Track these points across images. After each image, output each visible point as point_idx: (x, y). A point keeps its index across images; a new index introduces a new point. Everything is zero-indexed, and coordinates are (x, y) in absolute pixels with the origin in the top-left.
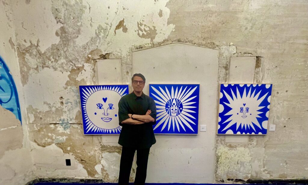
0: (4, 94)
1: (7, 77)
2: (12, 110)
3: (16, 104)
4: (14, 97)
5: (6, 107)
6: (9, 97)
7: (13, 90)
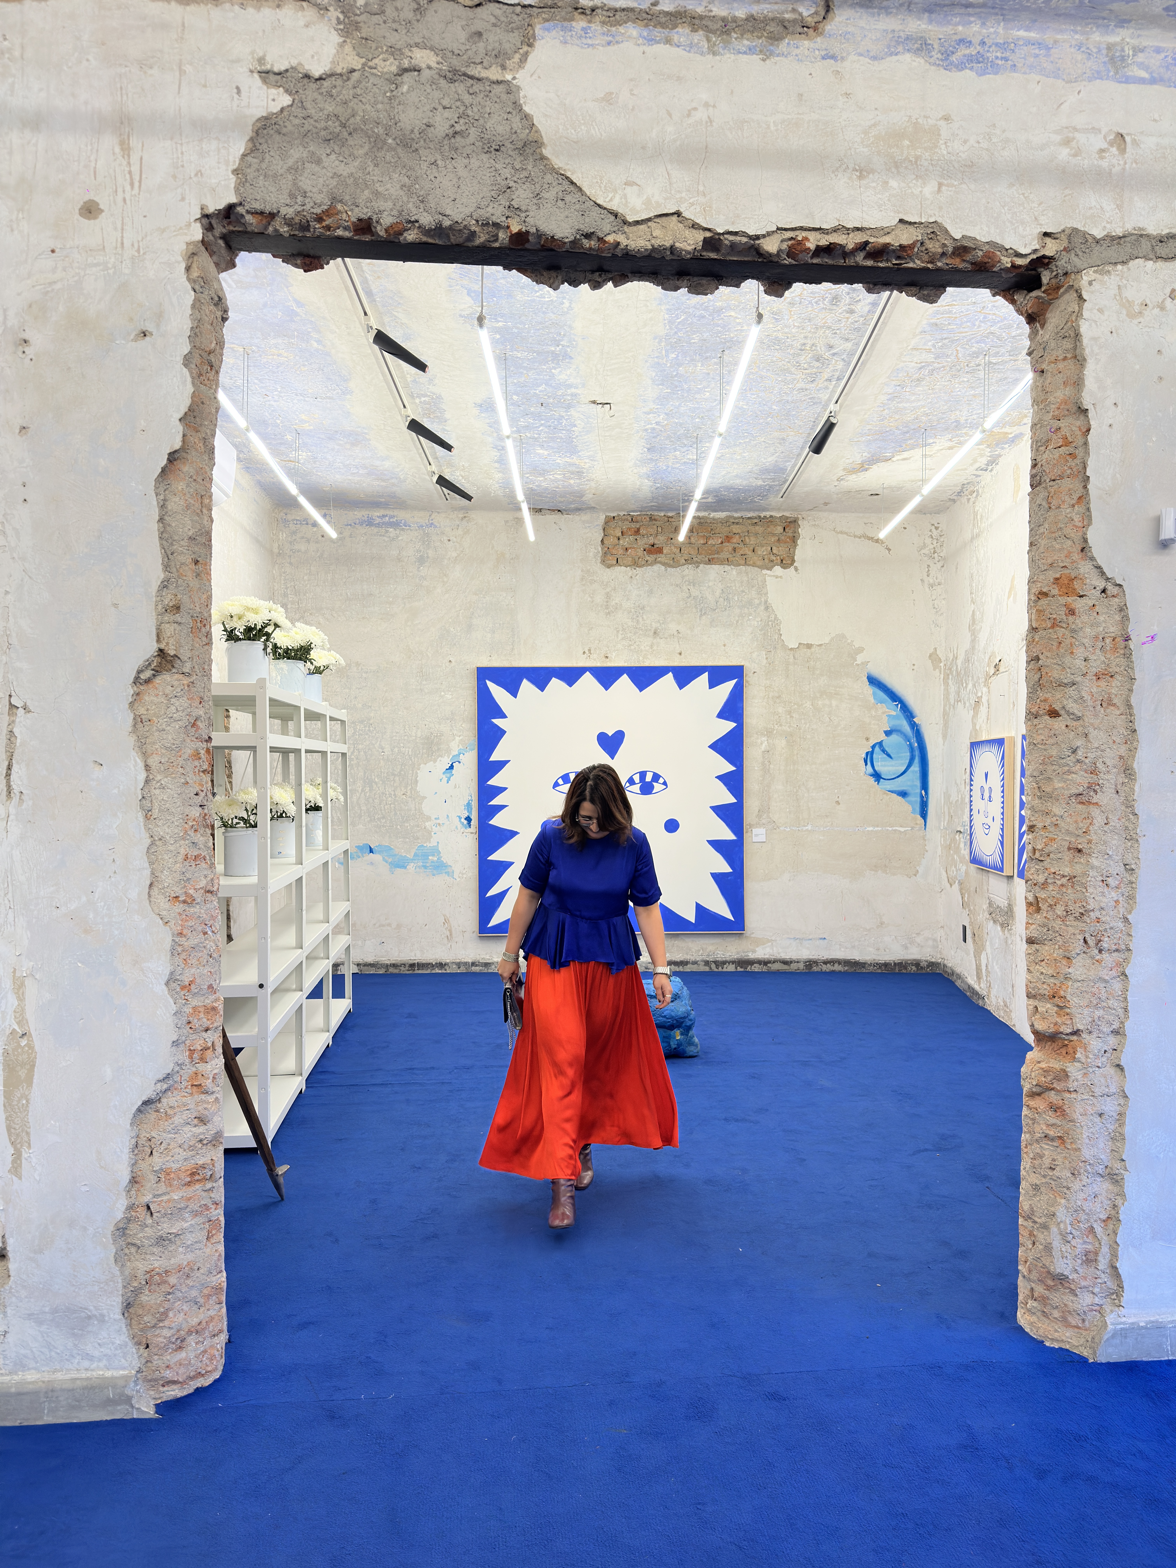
0: (892, 762)
1: (907, 728)
2: (903, 794)
3: (918, 783)
4: (916, 768)
5: (889, 787)
6: (903, 768)
7: (917, 753)
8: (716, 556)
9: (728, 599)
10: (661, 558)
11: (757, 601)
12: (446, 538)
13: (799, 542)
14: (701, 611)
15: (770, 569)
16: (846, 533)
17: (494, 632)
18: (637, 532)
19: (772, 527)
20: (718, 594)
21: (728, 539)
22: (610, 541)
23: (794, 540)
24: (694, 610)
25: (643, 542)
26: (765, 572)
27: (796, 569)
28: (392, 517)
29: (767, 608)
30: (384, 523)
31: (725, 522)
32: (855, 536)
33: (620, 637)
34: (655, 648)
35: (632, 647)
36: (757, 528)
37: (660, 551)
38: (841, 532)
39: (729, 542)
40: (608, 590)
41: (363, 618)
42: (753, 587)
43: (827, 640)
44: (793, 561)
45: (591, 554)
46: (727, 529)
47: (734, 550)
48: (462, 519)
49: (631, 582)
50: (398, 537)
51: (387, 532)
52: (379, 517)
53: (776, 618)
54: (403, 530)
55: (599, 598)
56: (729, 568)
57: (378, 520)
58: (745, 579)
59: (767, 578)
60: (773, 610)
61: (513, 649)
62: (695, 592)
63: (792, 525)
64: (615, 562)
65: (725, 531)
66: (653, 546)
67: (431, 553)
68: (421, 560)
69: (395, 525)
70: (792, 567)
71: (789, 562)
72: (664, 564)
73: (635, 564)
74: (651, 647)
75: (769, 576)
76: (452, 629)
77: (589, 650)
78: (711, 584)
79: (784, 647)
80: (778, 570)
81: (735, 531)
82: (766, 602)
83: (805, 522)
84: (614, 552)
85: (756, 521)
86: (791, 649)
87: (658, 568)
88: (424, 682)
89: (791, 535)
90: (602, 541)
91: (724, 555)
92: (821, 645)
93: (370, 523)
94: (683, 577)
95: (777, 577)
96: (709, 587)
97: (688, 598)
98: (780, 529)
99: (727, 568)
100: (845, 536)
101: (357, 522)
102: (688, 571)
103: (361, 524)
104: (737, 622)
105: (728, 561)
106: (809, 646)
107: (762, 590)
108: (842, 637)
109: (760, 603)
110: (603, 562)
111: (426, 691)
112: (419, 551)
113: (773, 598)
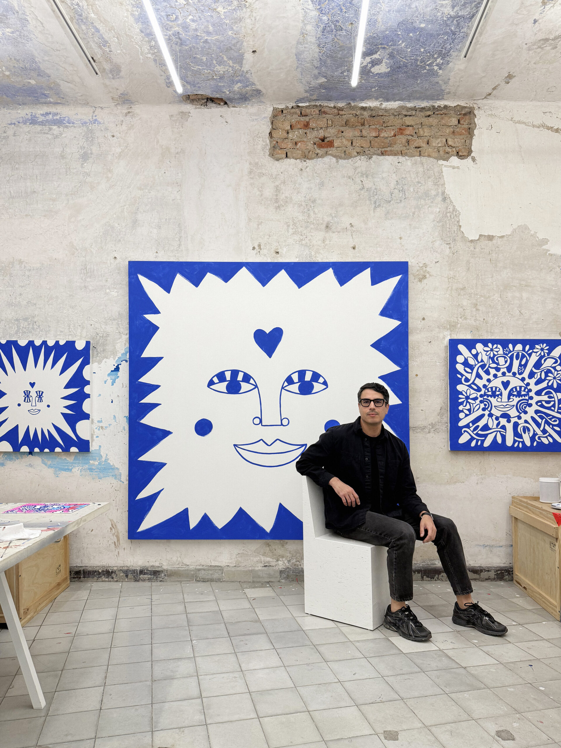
8: (389, 149)
9: (403, 191)
10: (332, 151)
11: (433, 193)
12: (109, 134)
13: (476, 132)
14: (375, 203)
15: (447, 159)
16: (524, 123)
17: (160, 228)
18: (307, 125)
19: (446, 118)
20: (392, 185)
21: (401, 131)
22: (279, 134)
23: (470, 132)
24: (368, 202)
25: (314, 135)
26: (441, 162)
27: (474, 159)
28: (57, 114)
29: (444, 199)
30: (47, 121)
31: (398, 113)
32: (534, 126)
33: (291, 231)
34: (327, 242)
35: (303, 242)
36: (431, 119)
37: (331, 144)
38: (519, 122)
39: (402, 134)
40: (277, 183)
41: (26, 215)
42: (429, 178)
43: (508, 232)
44: (470, 152)
45: (259, 147)
46: (400, 121)
47: (408, 142)
48: (126, 115)
49: (301, 175)
50: (61, 134)
51: (50, 129)
52: (42, 115)
53: (454, 210)
54: (67, 127)
55: (268, 192)
56: (404, 158)
57: (41, 118)
58: (421, 169)
59: (444, 169)
60: (451, 202)
61: (180, 245)
62: (368, 184)
63: (467, 117)
64: (284, 156)
65: (398, 122)
66: (323, 140)
67: (95, 149)
68: (85, 157)
69: (59, 122)
70: (470, 158)
71: (465, 154)
72: (335, 156)
73: (305, 157)
74: (324, 241)
75: (446, 166)
76: (116, 225)
77: (259, 246)
78: (384, 175)
79: (464, 238)
80: (454, 160)
81: (408, 123)
82: (443, 193)
83: (481, 112)
84: (283, 146)
85: (429, 113)
86: (472, 241)
87: (328, 159)
88: (88, 280)
89: (466, 126)
90: (270, 133)
91: (397, 148)
92: (502, 237)
93: (33, 121)
94: (356, 169)
95: (454, 168)
96: (383, 178)
97: (360, 189)
98: (454, 121)
99: (401, 159)
100: (523, 125)
101: (21, 120)
102: (361, 162)
103: (25, 123)
104: (414, 213)
105: (402, 154)
106: (490, 238)
107: (438, 181)
108: (524, 228)
109: (437, 195)
110: (272, 155)
111: (90, 288)
112: (83, 148)
113: (450, 189)
